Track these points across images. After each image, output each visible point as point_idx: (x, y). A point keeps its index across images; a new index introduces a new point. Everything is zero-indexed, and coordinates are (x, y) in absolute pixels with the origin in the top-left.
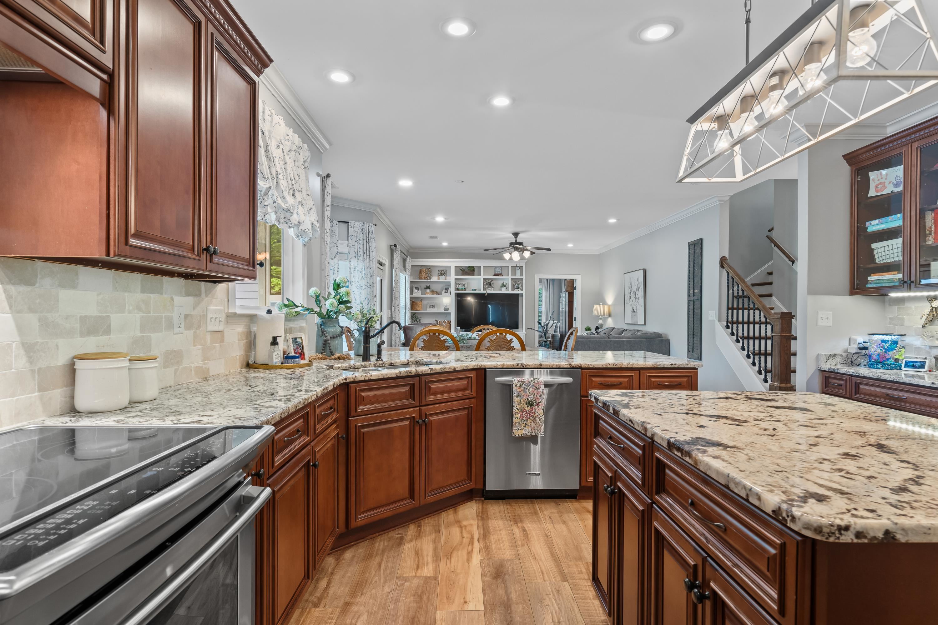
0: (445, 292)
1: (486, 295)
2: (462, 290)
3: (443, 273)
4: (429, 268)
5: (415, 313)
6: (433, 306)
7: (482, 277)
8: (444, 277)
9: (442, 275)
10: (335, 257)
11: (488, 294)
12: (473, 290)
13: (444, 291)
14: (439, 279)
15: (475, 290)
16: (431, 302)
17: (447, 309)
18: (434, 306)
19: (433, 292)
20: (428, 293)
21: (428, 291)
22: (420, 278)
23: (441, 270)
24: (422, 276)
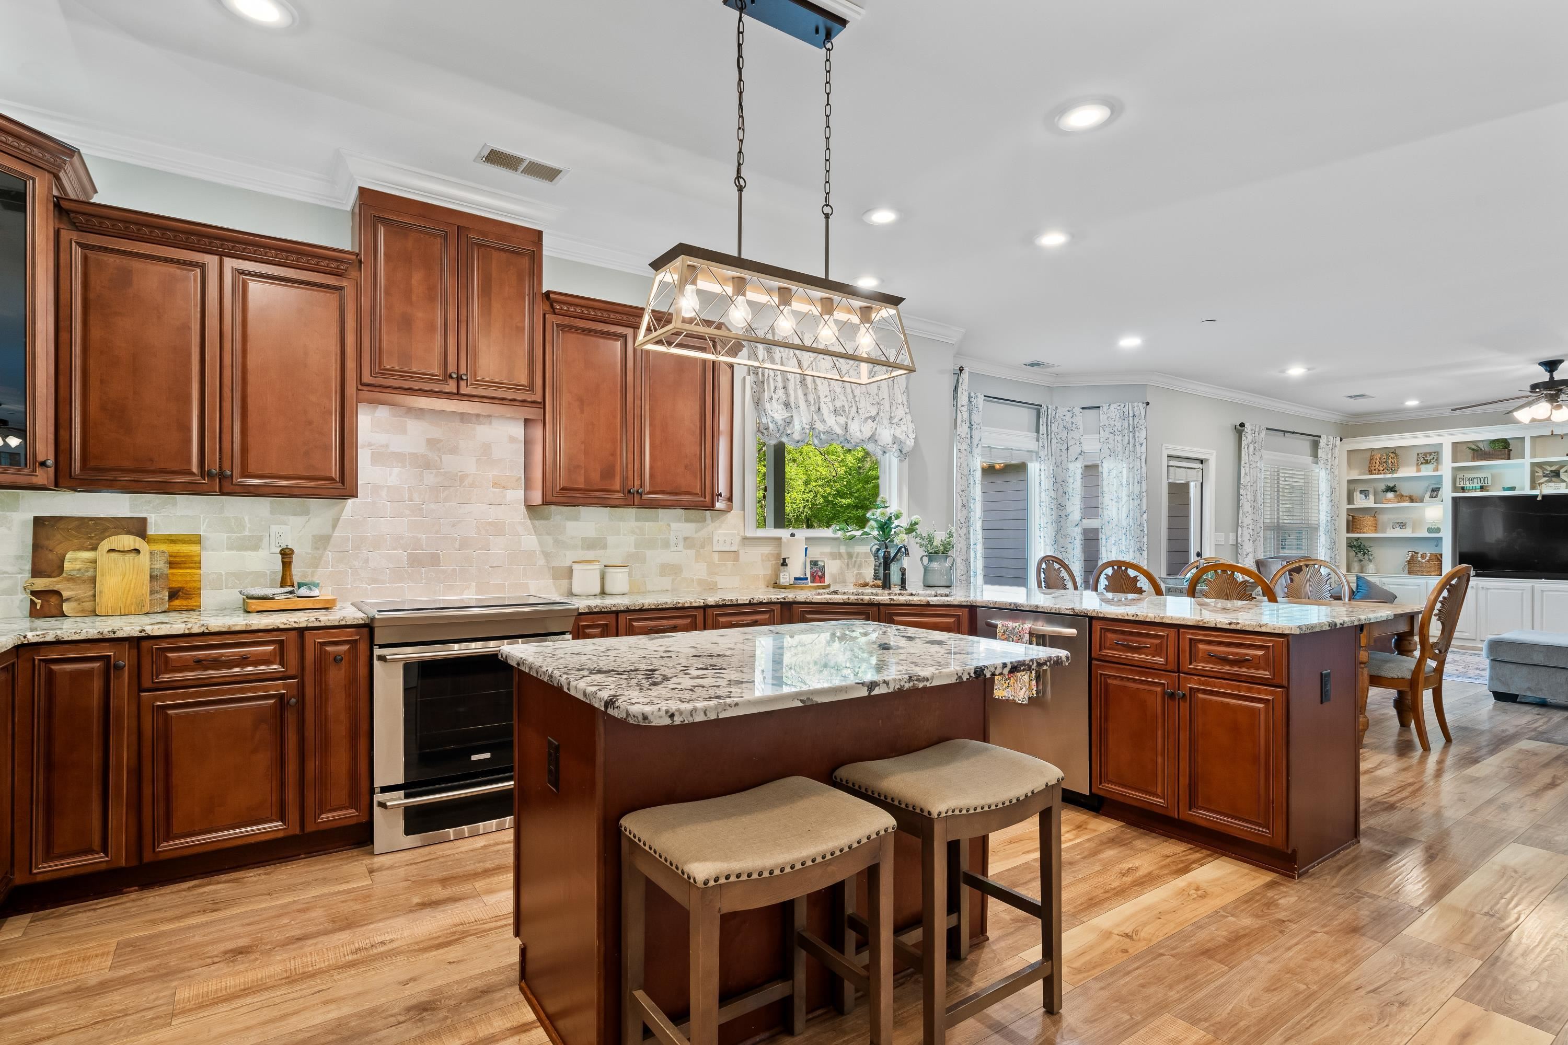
0: (1431, 497)
1: (1539, 498)
2: (1475, 490)
3: (1429, 458)
4: (1394, 452)
5: (1359, 538)
6: (1402, 525)
7: (1527, 461)
8: (1431, 467)
9: (1427, 462)
10: (1076, 459)
11: (1544, 497)
12: (1505, 489)
13: (1428, 494)
14: (1419, 470)
15: (1513, 489)
16: (1400, 517)
17: (1438, 530)
18: (1405, 525)
19: (1401, 498)
20: (1389, 501)
21: (1390, 495)
22: (1371, 472)
23: (1425, 454)
24: (1373, 468)
